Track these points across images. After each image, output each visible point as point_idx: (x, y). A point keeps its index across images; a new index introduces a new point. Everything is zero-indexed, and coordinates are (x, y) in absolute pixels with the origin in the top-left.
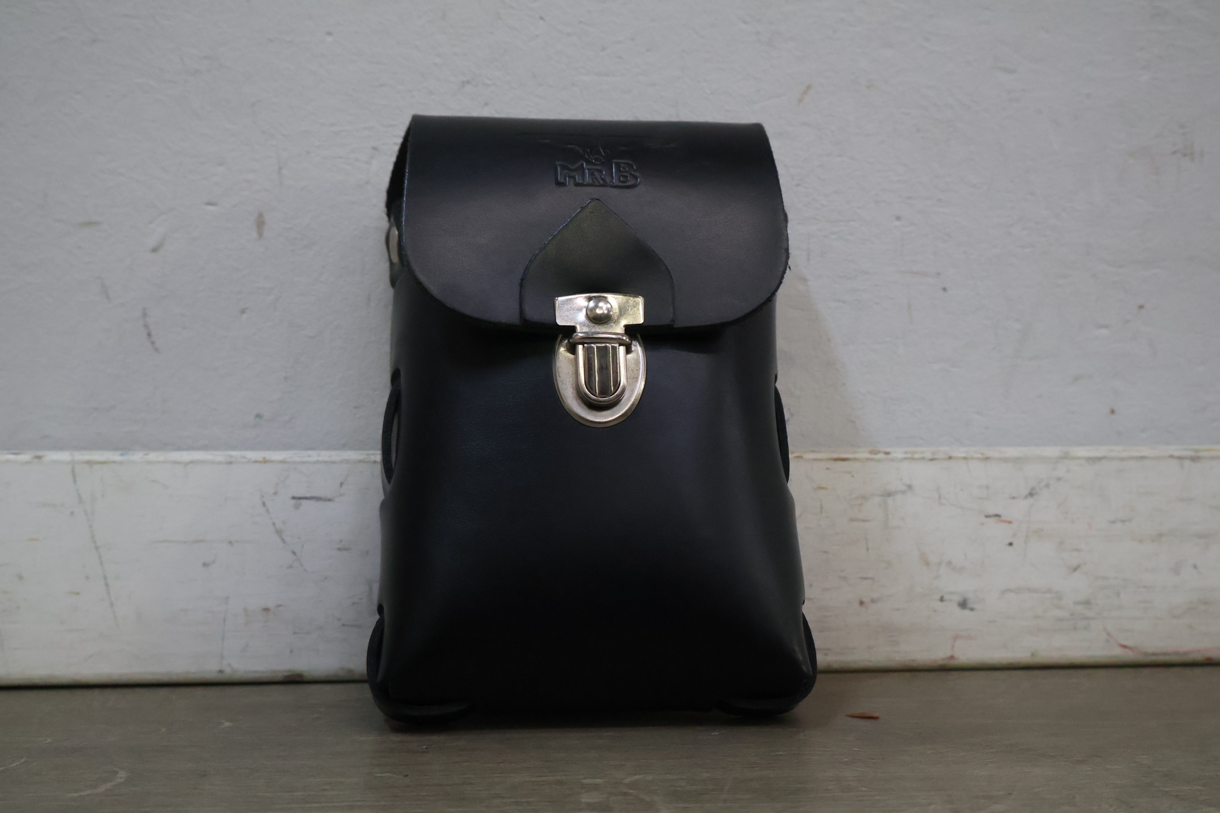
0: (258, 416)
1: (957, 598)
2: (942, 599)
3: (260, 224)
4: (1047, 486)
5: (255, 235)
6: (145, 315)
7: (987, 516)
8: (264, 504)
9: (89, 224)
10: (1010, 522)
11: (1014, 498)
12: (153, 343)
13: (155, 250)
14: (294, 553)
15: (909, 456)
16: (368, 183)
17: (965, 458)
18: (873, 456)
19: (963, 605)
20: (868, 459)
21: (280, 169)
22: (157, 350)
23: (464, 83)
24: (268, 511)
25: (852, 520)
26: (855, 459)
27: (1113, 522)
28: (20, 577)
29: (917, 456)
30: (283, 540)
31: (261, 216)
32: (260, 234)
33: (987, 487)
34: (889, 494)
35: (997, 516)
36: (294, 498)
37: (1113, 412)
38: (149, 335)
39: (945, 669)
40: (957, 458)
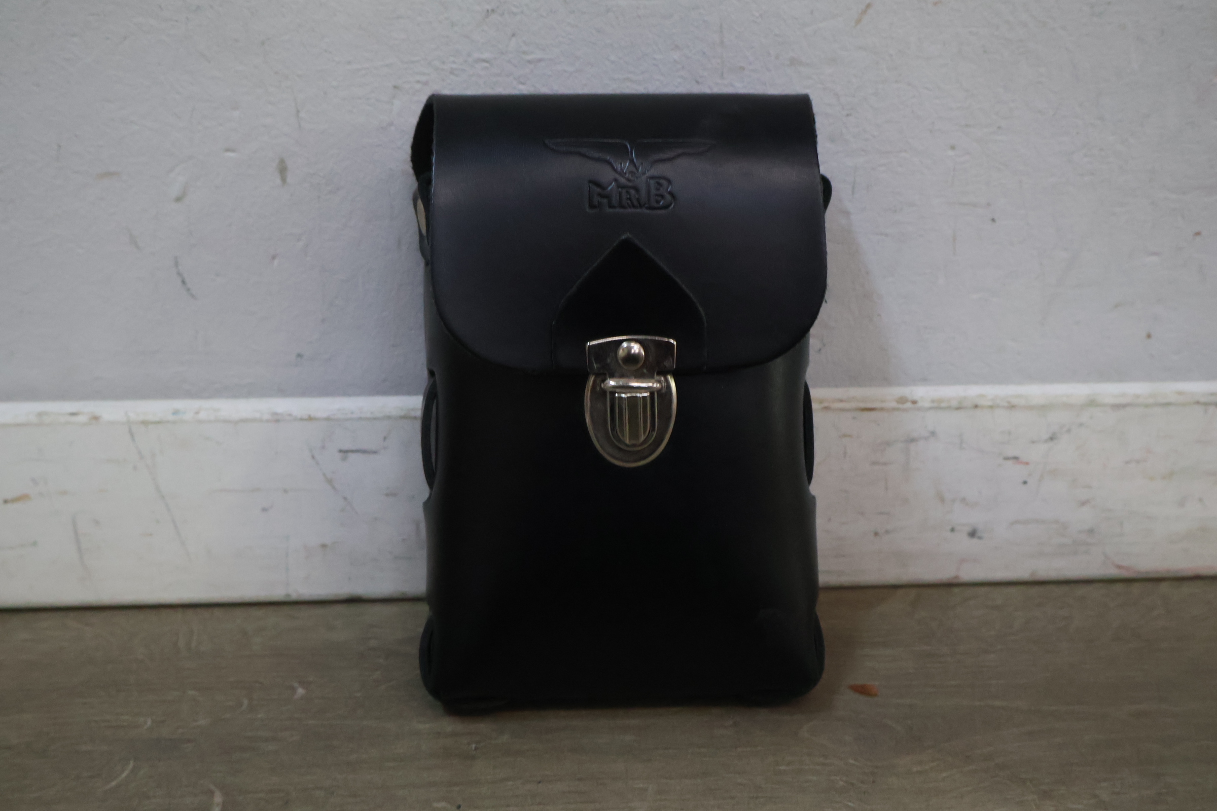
0: (299, 356)
1: (968, 529)
2: (953, 530)
3: (283, 170)
4: (1069, 431)
5: (278, 181)
6: (176, 264)
7: (1006, 459)
8: (313, 457)
9: (109, 174)
10: (1027, 464)
11: (1033, 442)
12: (188, 290)
13: (178, 200)
14: (345, 499)
15: (935, 405)
16: (391, 124)
17: (991, 407)
18: (900, 406)
19: (973, 534)
20: (894, 409)
21: (298, 112)
22: (193, 296)
23: (488, 13)
24: (317, 463)
25: (874, 463)
26: (882, 409)
27: (1127, 463)
28: (97, 522)
29: (943, 405)
30: (334, 488)
31: (282, 161)
32: (284, 180)
33: (1010, 433)
34: (913, 440)
35: (1016, 458)
36: (341, 451)
37: (1149, 336)
38: (184, 282)
39: (949, 585)
40: (982, 407)
